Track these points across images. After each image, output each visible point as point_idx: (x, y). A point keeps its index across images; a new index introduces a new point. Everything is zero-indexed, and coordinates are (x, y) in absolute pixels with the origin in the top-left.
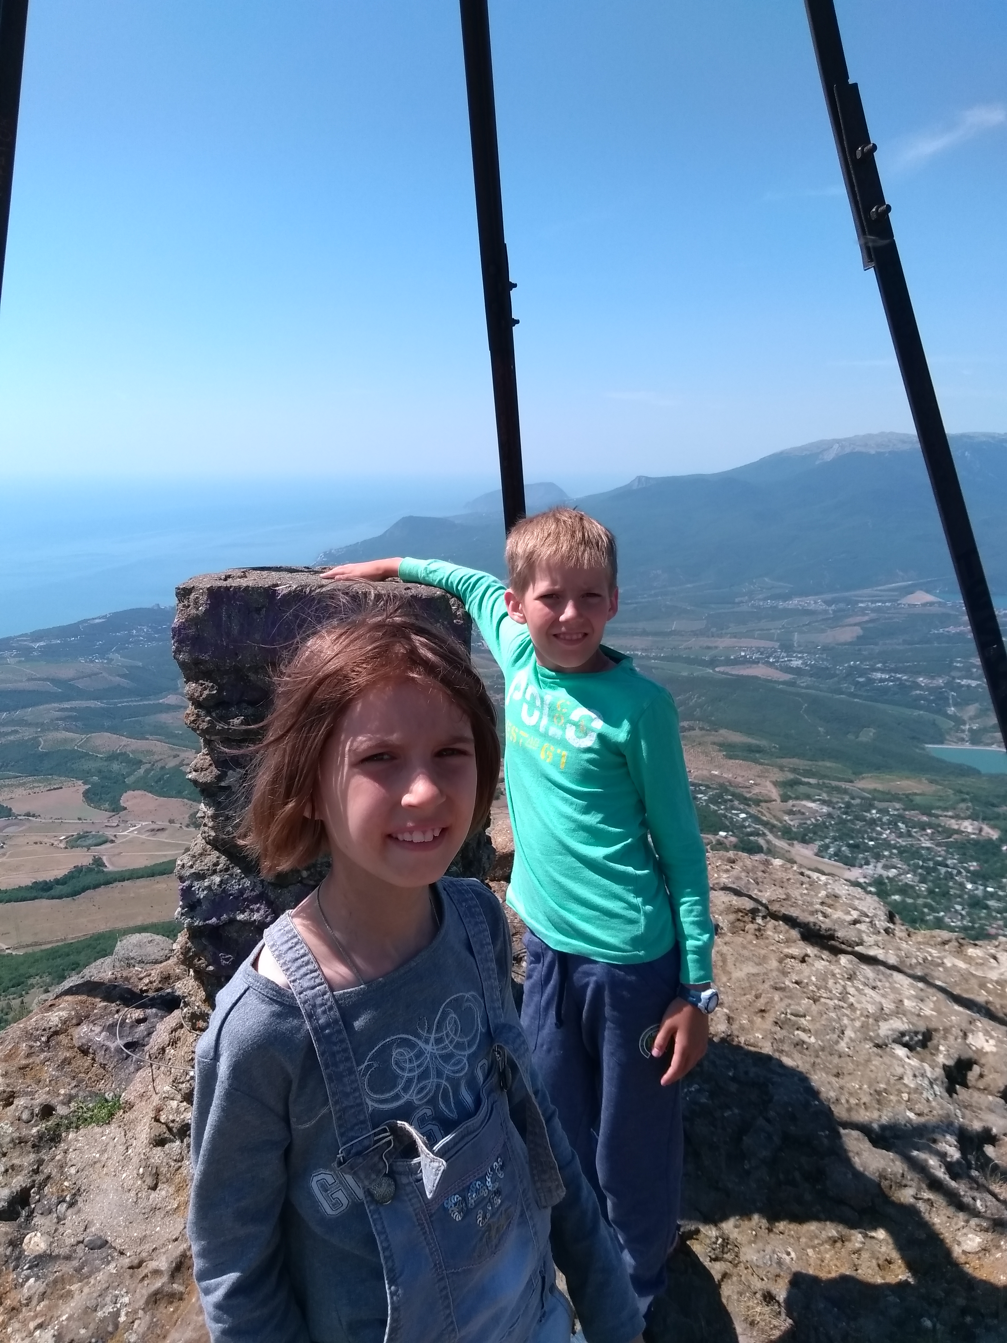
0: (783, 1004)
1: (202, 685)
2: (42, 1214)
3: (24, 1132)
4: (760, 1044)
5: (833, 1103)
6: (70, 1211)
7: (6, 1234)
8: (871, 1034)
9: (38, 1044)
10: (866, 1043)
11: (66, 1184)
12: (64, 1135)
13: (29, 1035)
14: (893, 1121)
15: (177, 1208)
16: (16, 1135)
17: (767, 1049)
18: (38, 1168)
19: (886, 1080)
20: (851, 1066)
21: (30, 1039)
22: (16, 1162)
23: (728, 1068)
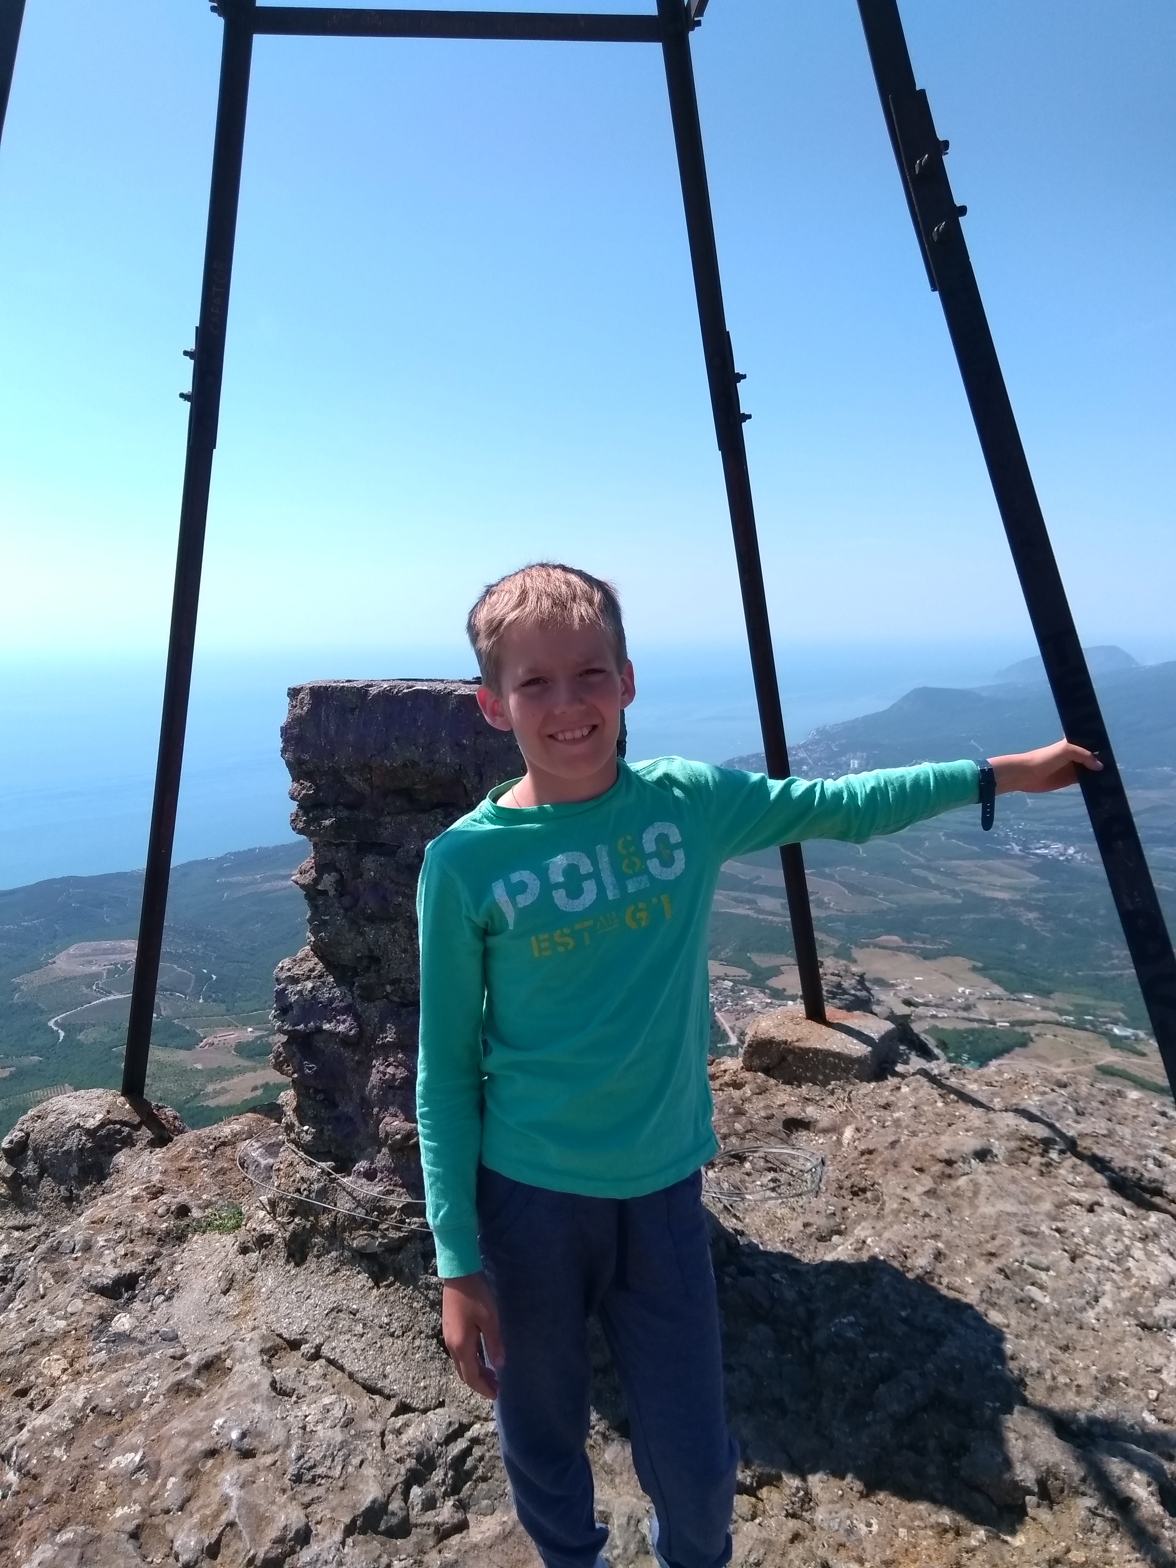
0: (1021, 1251)
1: (301, 784)
2: (141, 1301)
3: (155, 1225)
4: (966, 1290)
5: (1032, 1375)
6: (165, 1304)
7: (101, 1307)
8: (1140, 1309)
9: (205, 1151)
10: (1124, 1319)
11: (169, 1278)
12: (190, 1236)
13: (200, 1142)
14: (1114, 1417)
15: (238, 1315)
16: (147, 1226)
17: (972, 1297)
18: (153, 1259)
19: (1133, 1368)
20: (1091, 1341)
21: (200, 1145)
22: (137, 1249)
23: (904, 1307)
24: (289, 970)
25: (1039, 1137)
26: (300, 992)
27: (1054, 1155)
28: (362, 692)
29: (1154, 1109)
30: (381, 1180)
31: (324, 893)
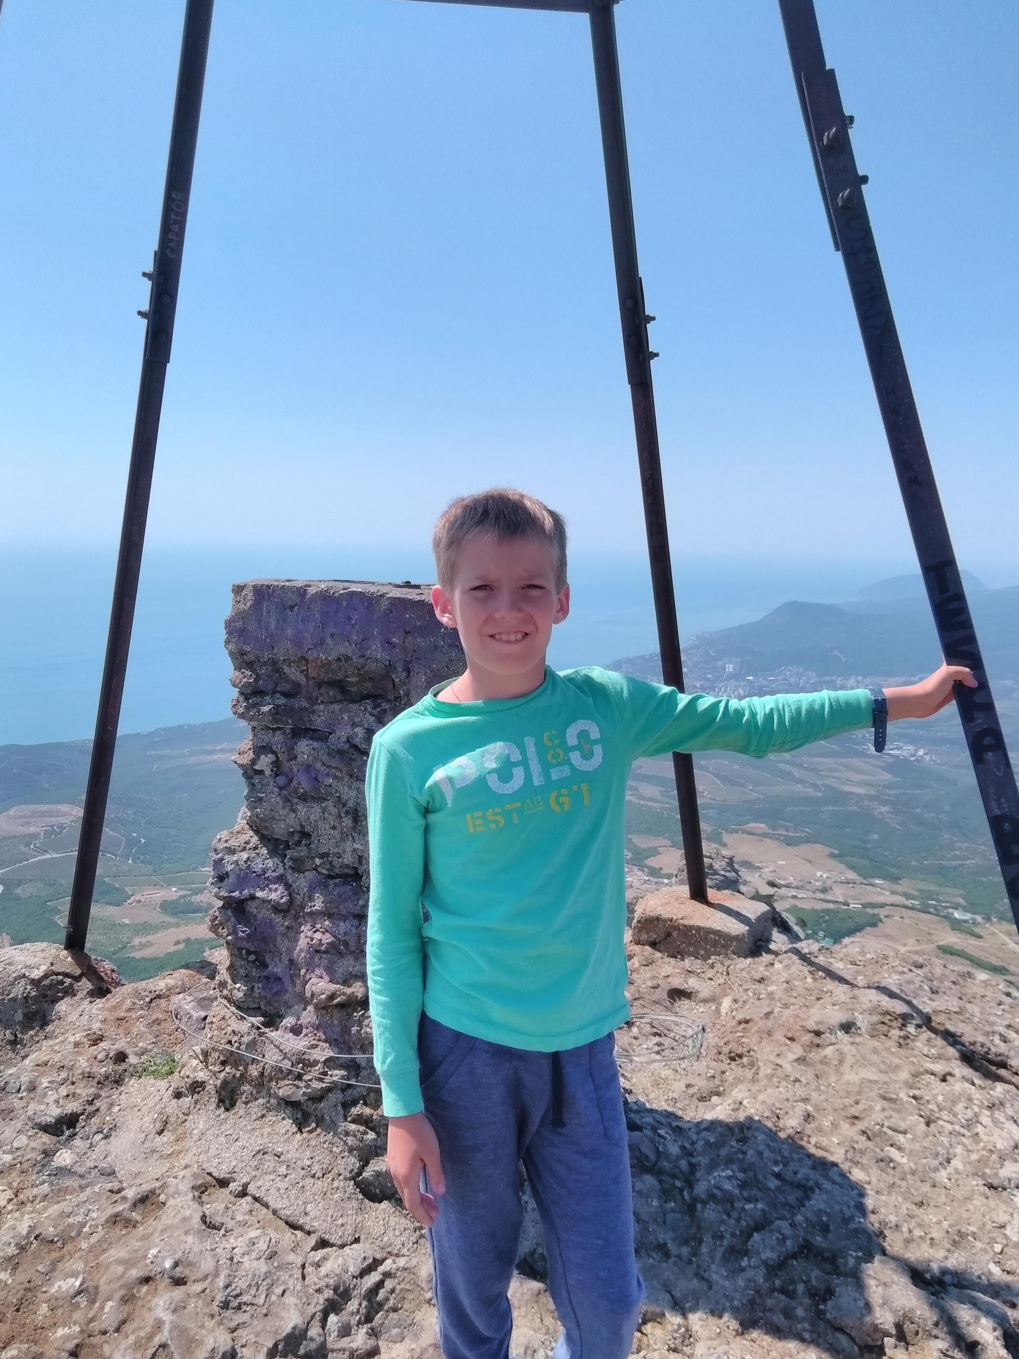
0: (882, 1115)
1: (243, 673)
2: (82, 1138)
3: (95, 1069)
4: (832, 1149)
5: (891, 1228)
6: (103, 1142)
7: (44, 1143)
8: (988, 1171)
9: (142, 1002)
10: (973, 1179)
11: (108, 1118)
12: (127, 1080)
13: (137, 994)
14: (963, 1267)
15: (171, 1154)
16: (88, 1070)
17: (837, 1156)
18: (93, 1100)
19: (980, 1223)
20: (943, 1199)
21: (137, 997)
22: (78, 1091)
23: (776, 1163)
24: (226, 841)
25: (898, 1013)
26: (236, 863)
27: (911, 1029)
28: (302, 592)
29: (1000, 990)
30: (306, 1035)
31: (261, 772)
